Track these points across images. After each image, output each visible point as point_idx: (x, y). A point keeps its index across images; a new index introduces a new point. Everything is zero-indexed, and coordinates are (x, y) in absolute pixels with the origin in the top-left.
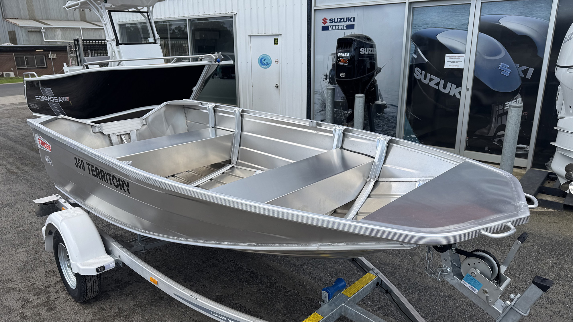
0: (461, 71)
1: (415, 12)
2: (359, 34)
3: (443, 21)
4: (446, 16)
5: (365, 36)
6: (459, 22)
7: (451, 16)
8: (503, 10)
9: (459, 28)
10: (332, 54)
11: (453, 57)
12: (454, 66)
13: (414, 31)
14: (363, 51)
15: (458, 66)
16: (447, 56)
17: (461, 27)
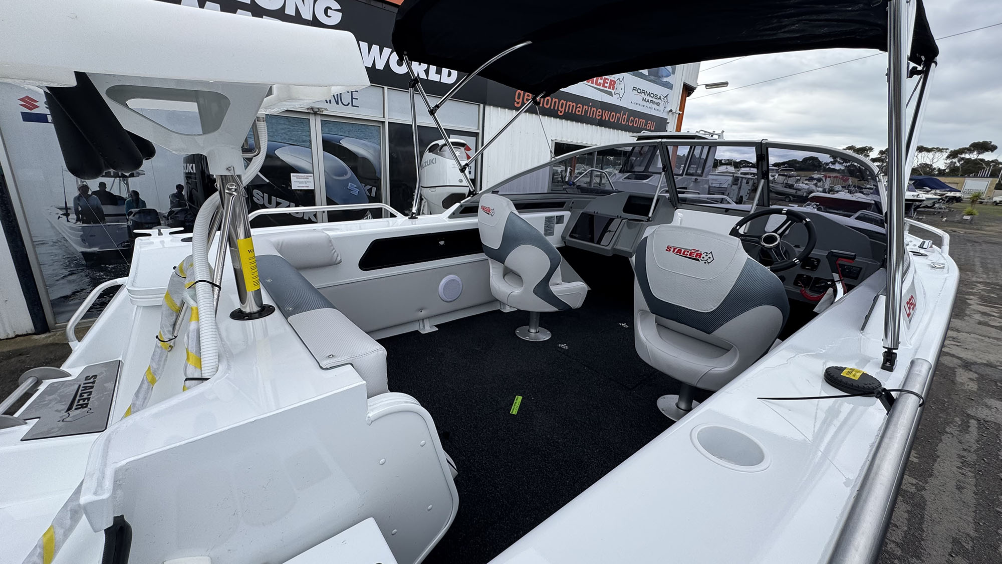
0: (312, 192)
11: (300, 177)
12: (303, 187)
15: (307, 187)
16: (293, 176)
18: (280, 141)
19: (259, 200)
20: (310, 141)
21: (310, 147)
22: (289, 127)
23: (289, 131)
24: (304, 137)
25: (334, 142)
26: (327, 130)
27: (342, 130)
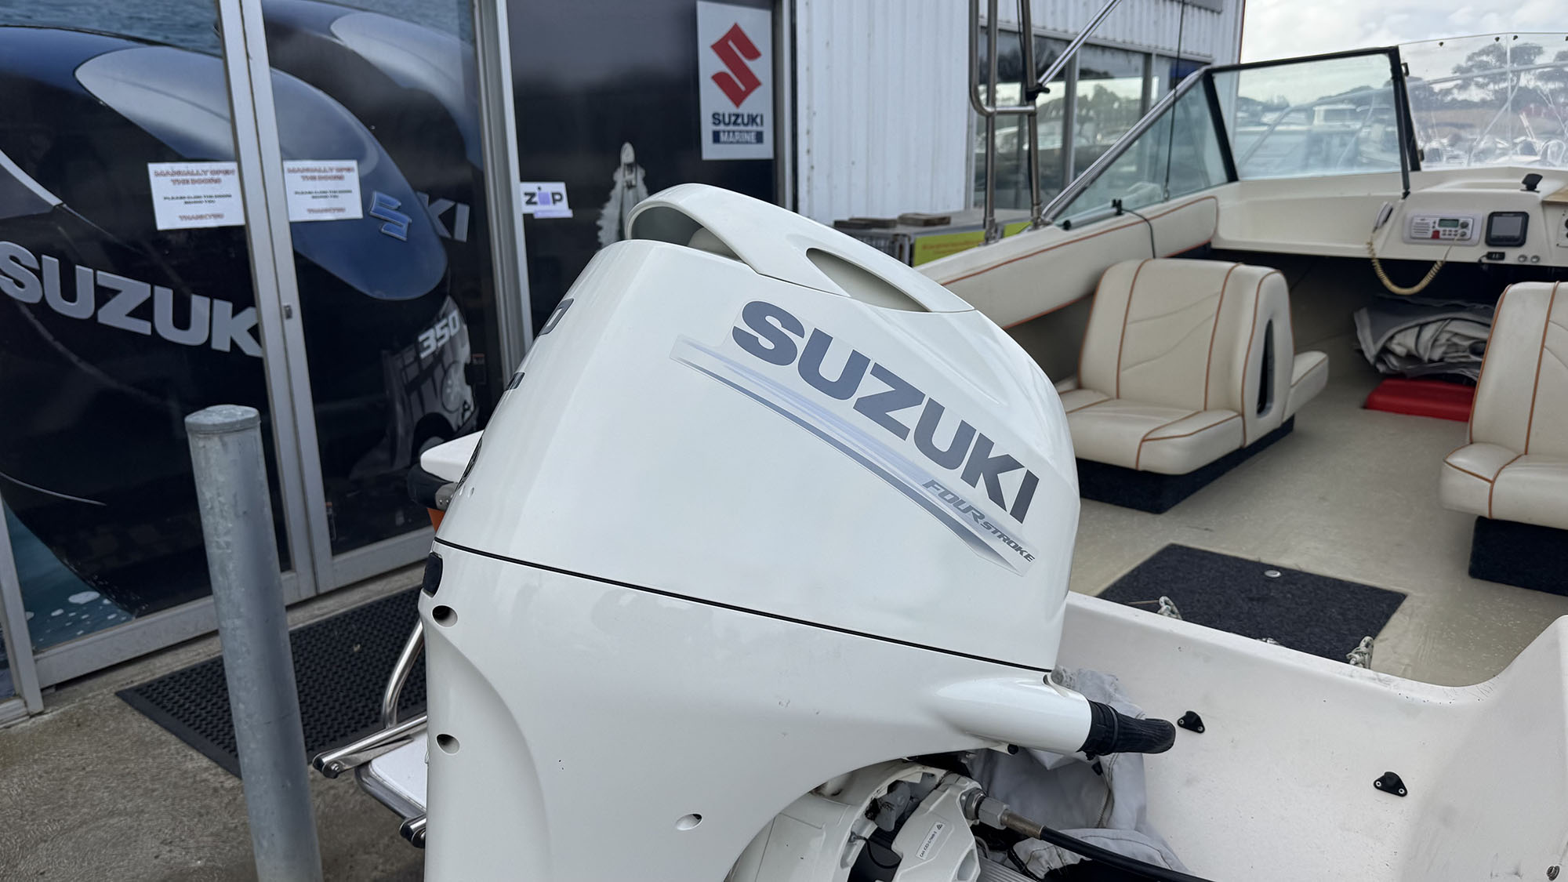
0: (238, 236)
9: (182, 41)
11: (189, 177)
12: (201, 217)
15: (220, 216)
16: (157, 174)
18: (95, 26)
19: (20, 285)
21: (218, 52)
25: (309, 32)
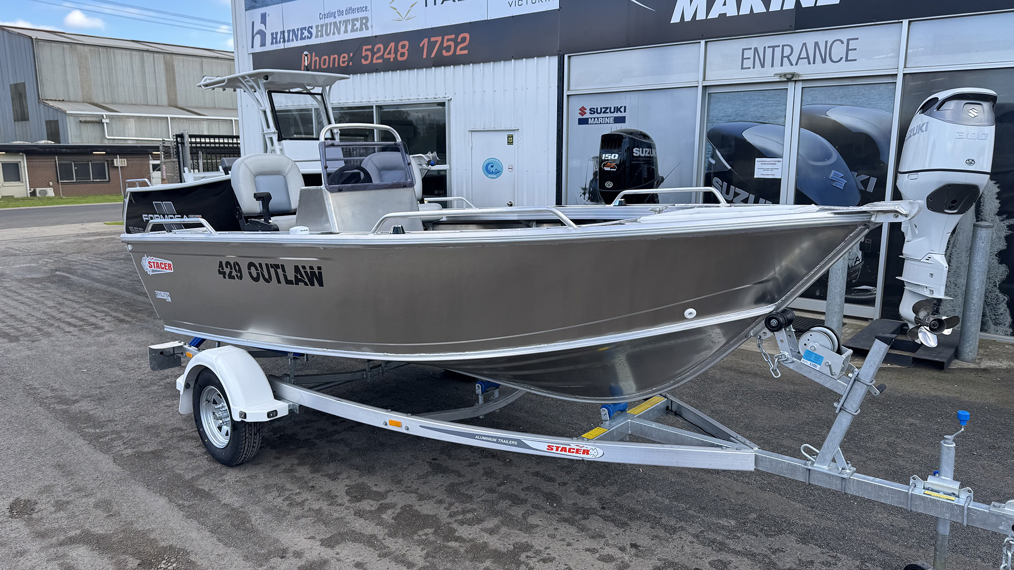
0: (776, 183)
1: (712, 99)
2: (631, 130)
3: (750, 112)
4: (755, 106)
5: (641, 132)
6: (773, 114)
7: (761, 105)
8: (832, 98)
9: (774, 122)
10: (593, 158)
11: (766, 163)
12: (768, 175)
13: (711, 127)
14: (637, 152)
15: (772, 175)
16: (758, 161)
17: (777, 120)
18: (750, 120)
20: (785, 117)
21: (784, 124)
22: (762, 102)
23: (762, 107)
24: (778, 112)
25: (817, 115)
26: (810, 99)
27: (832, 96)
